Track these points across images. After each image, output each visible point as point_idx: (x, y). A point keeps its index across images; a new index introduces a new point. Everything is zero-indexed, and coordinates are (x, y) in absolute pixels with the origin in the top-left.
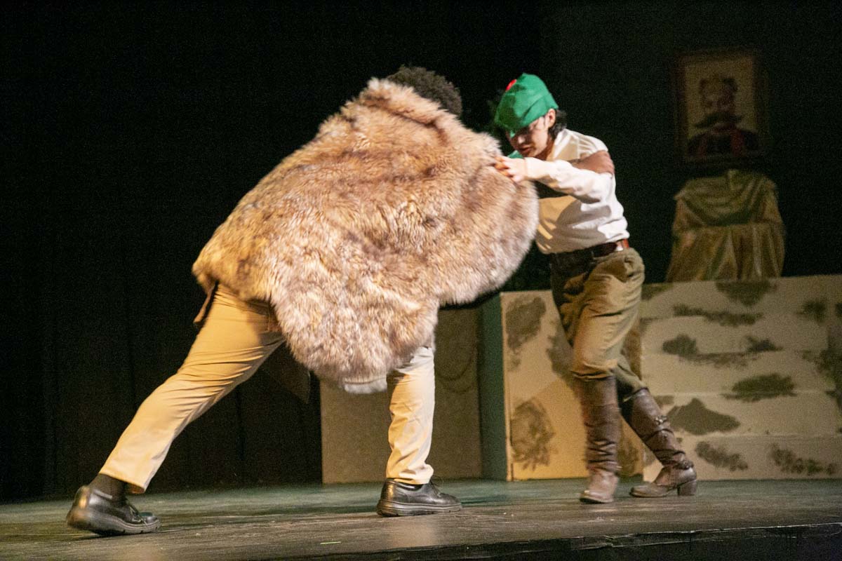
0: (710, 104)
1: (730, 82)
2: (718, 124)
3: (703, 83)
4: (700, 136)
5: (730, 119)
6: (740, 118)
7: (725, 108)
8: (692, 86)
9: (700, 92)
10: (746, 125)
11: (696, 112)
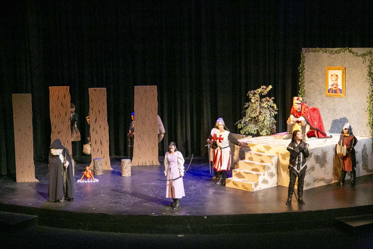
0: (333, 81)
1: (337, 76)
2: (335, 86)
3: (332, 75)
4: (331, 89)
5: (337, 85)
6: (339, 85)
7: (336, 82)
8: (330, 76)
9: (331, 77)
10: (340, 87)
11: (330, 83)
